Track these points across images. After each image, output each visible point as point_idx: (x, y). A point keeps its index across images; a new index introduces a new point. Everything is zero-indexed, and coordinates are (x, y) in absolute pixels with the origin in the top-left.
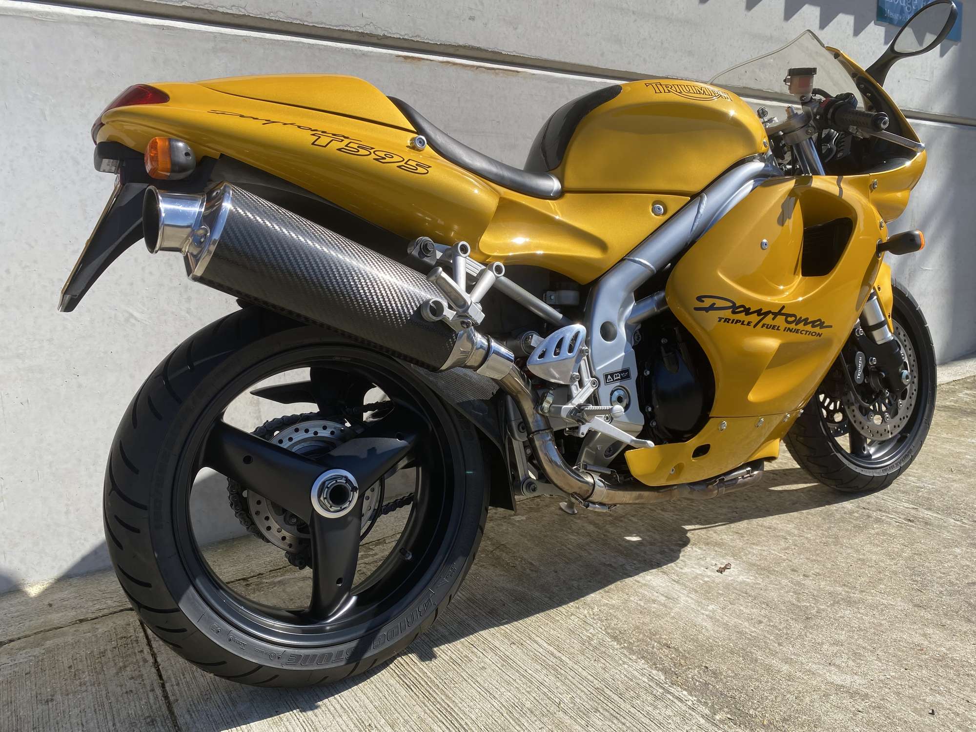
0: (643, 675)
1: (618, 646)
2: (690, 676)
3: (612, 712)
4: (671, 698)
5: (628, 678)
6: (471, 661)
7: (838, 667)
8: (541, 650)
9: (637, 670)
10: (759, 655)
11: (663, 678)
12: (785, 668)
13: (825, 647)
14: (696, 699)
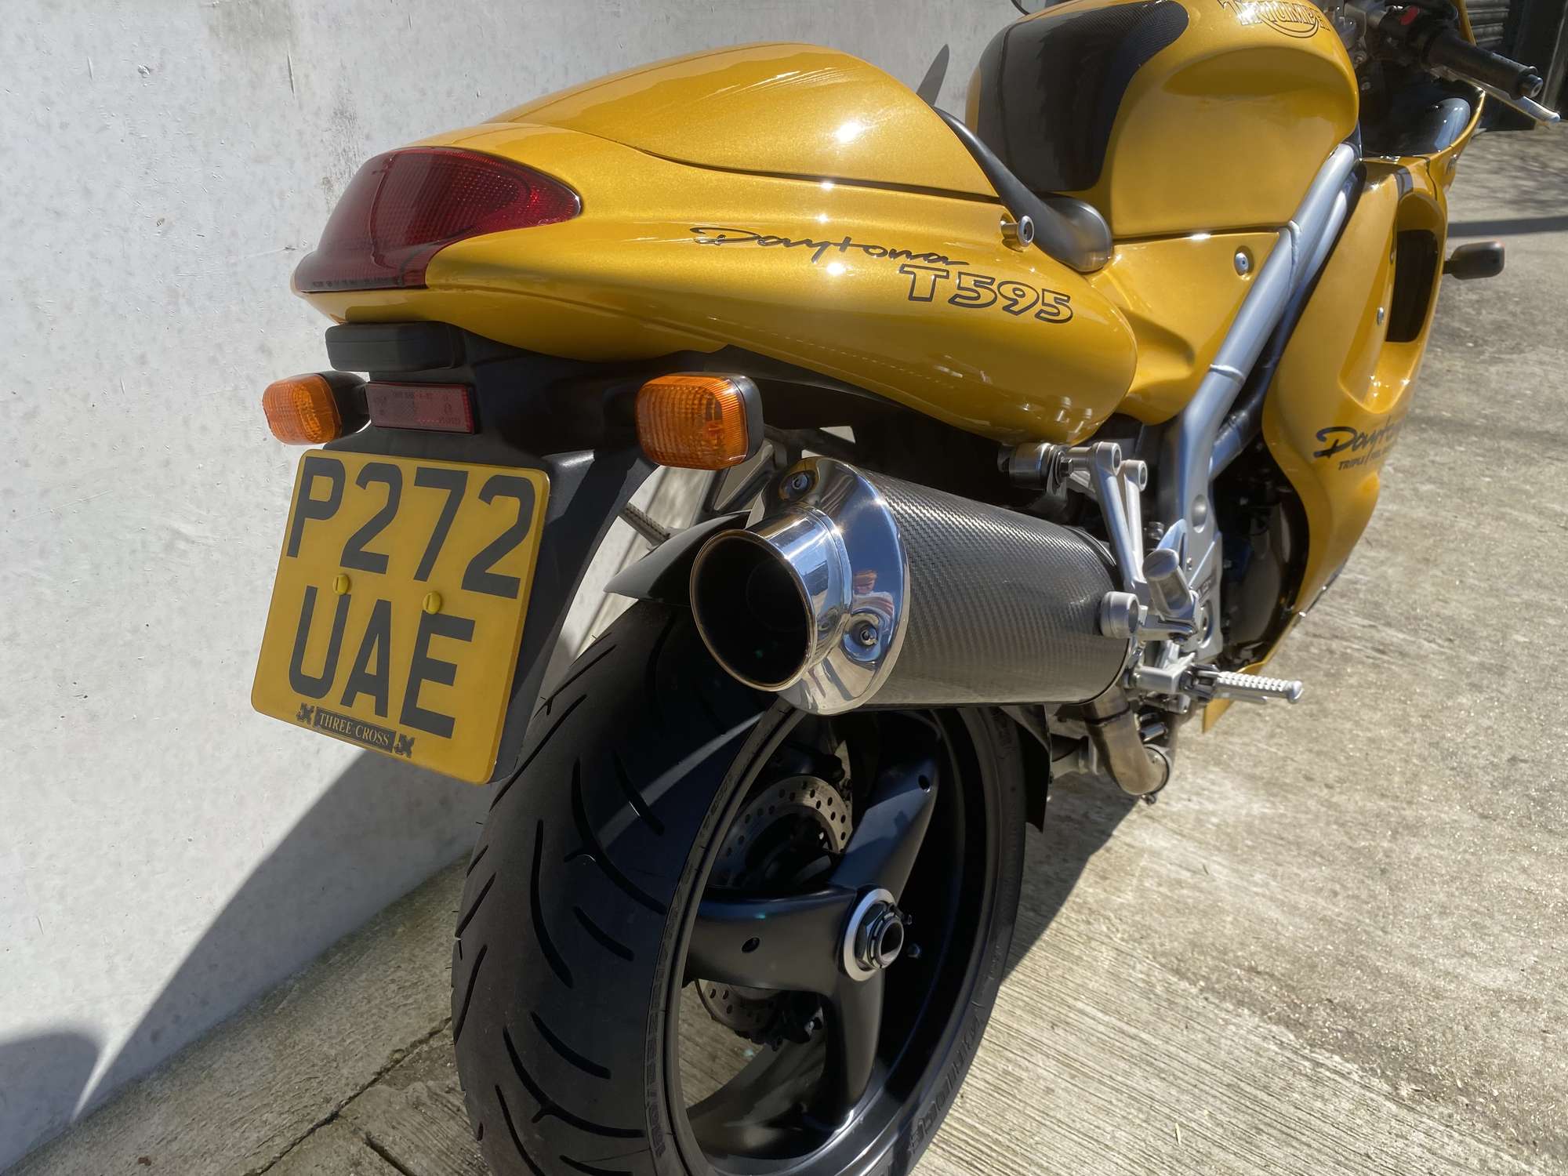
2: (1320, 1023)
3: (1279, 1126)
4: (1328, 1074)
6: (1020, 1080)
8: (1101, 1028)
9: (1249, 1032)
14: (1356, 1066)
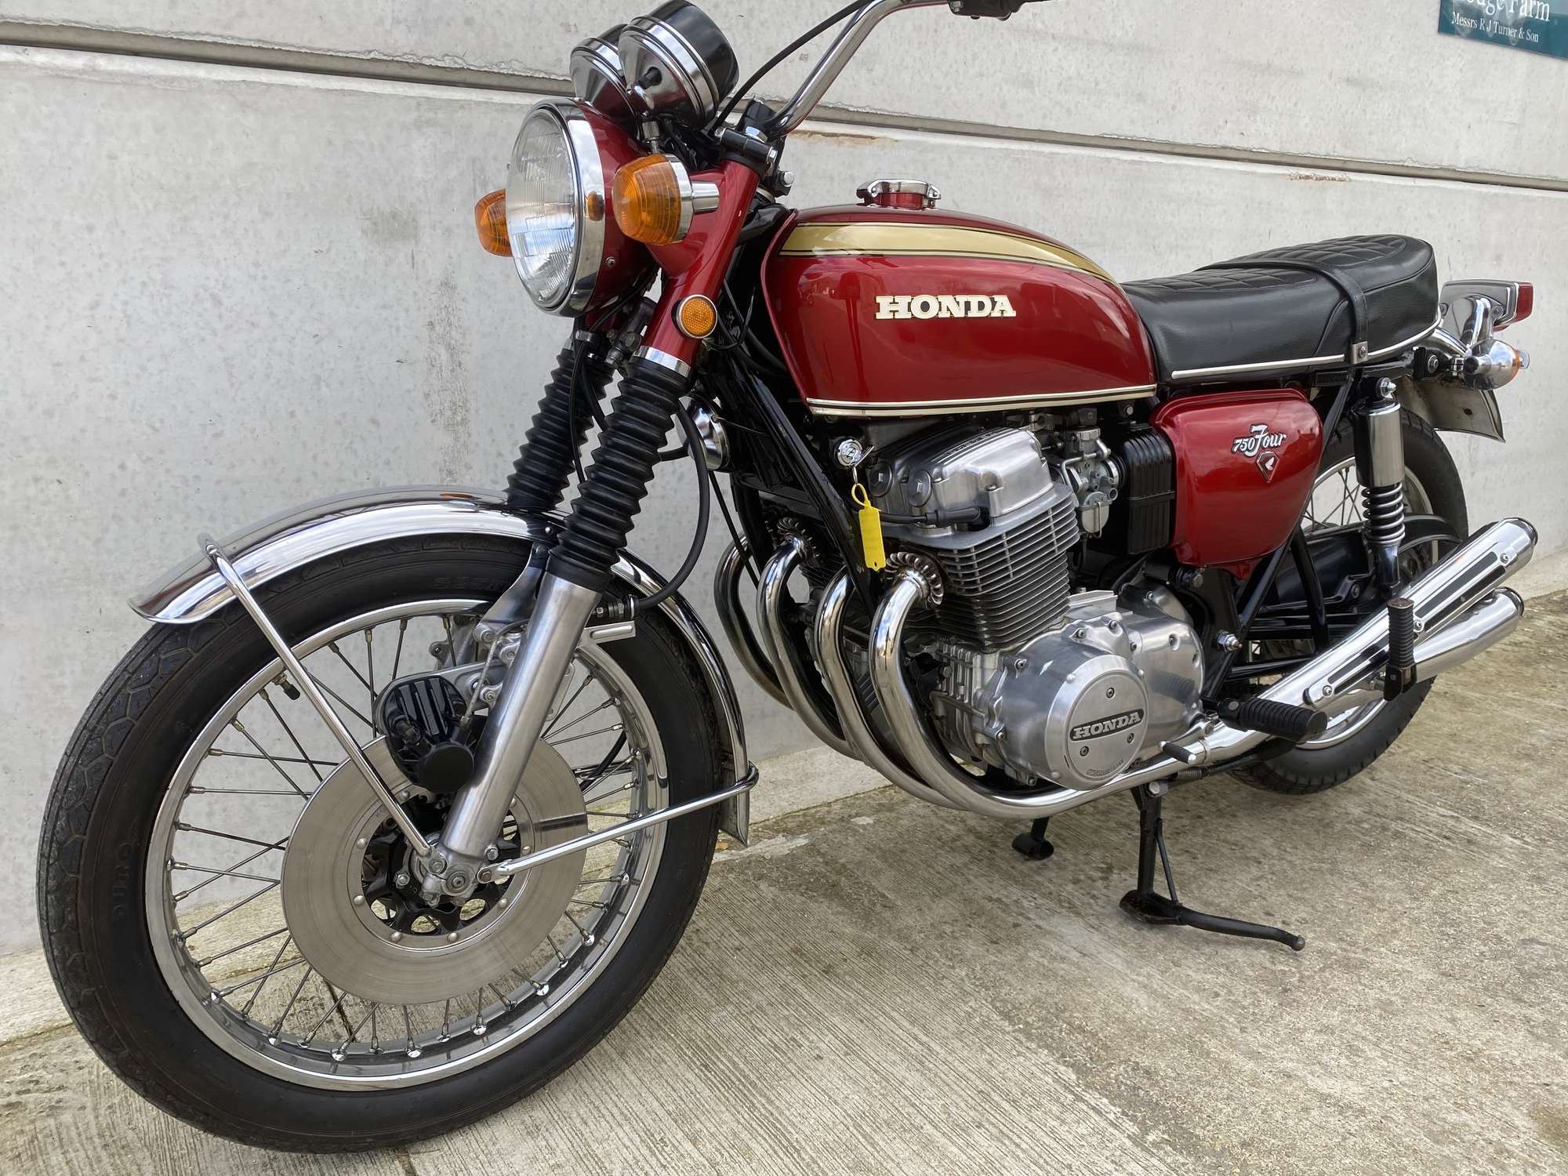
0: (1045, 1073)
1: (1010, 1029)
5: (1024, 1076)
7: (1325, 1066)
10: (1212, 1045)
11: (1074, 1077)
12: (1250, 1065)
13: (1308, 1035)
